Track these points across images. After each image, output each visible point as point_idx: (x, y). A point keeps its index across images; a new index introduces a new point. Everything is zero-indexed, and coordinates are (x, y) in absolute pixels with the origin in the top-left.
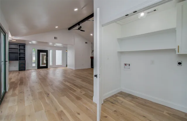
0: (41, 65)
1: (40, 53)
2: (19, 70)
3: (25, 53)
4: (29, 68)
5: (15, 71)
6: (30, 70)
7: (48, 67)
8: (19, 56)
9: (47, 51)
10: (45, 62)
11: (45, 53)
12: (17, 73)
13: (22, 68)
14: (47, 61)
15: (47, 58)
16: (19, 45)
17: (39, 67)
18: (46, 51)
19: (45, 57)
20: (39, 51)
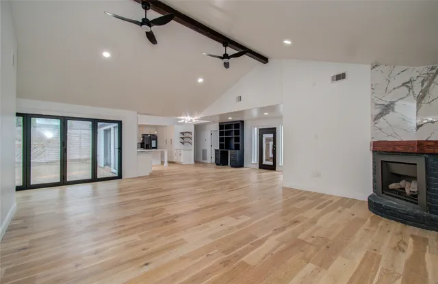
0: (265, 162)
1: (263, 135)
3: (240, 138)
7: (277, 169)
8: (234, 143)
9: (275, 128)
10: (271, 155)
15: (275, 148)
17: (261, 166)
18: (274, 131)
20: (262, 132)
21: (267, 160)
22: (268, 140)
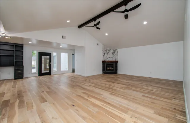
0: (43, 71)
1: (42, 56)
2: (15, 79)
3: (22, 56)
4: (28, 76)
5: (10, 79)
6: (30, 78)
7: (52, 74)
8: (14, 60)
9: (51, 53)
10: (48, 67)
11: (48, 57)
12: (13, 83)
13: (19, 75)
14: (50, 66)
15: (51, 63)
16: (15, 46)
17: (41, 74)
18: (49, 54)
19: (48, 61)
20: (41, 54)
21: (44, 70)
22: (45, 59)
